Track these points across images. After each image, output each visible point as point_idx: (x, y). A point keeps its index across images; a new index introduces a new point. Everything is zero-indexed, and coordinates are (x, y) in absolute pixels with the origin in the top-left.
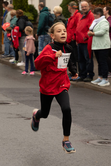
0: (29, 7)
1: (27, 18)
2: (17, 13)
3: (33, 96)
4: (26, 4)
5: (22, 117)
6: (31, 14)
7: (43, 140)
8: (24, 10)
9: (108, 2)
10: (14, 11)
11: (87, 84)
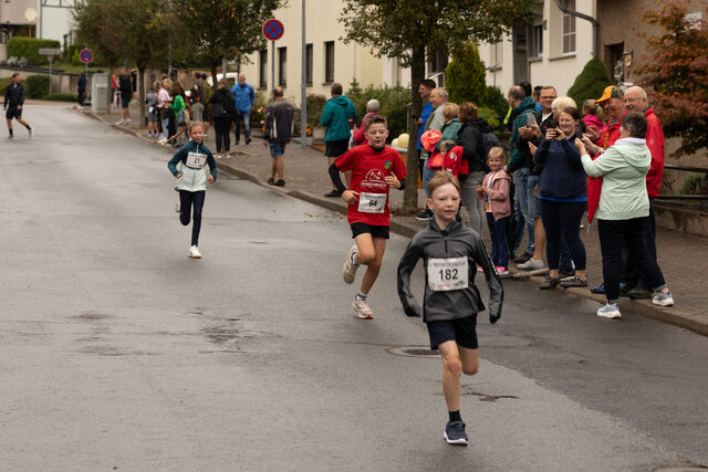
0: (487, 94)
1: (486, 123)
2: (461, 109)
3: (502, 332)
4: (480, 84)
5: (474, 394)
6: (493, 111)
7: (533, 462)
8: (475, 100)
9: (698, 87)
10: (453, 107)
11: (644, 306)
